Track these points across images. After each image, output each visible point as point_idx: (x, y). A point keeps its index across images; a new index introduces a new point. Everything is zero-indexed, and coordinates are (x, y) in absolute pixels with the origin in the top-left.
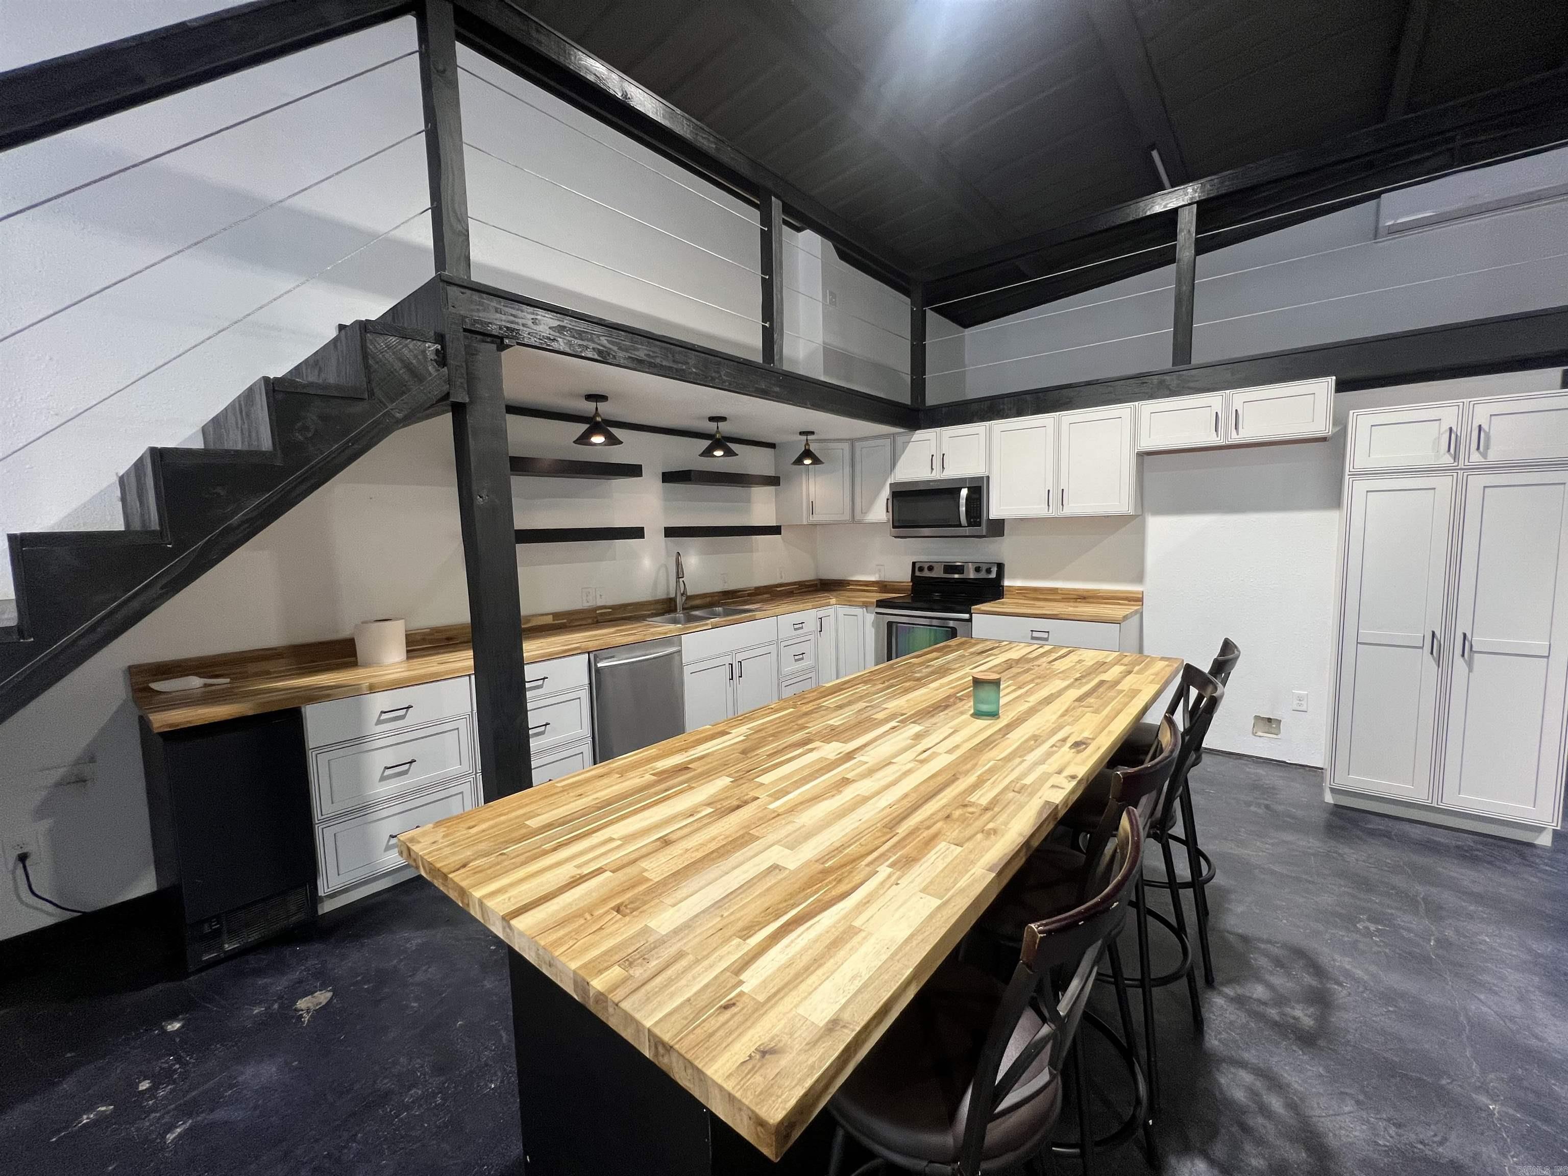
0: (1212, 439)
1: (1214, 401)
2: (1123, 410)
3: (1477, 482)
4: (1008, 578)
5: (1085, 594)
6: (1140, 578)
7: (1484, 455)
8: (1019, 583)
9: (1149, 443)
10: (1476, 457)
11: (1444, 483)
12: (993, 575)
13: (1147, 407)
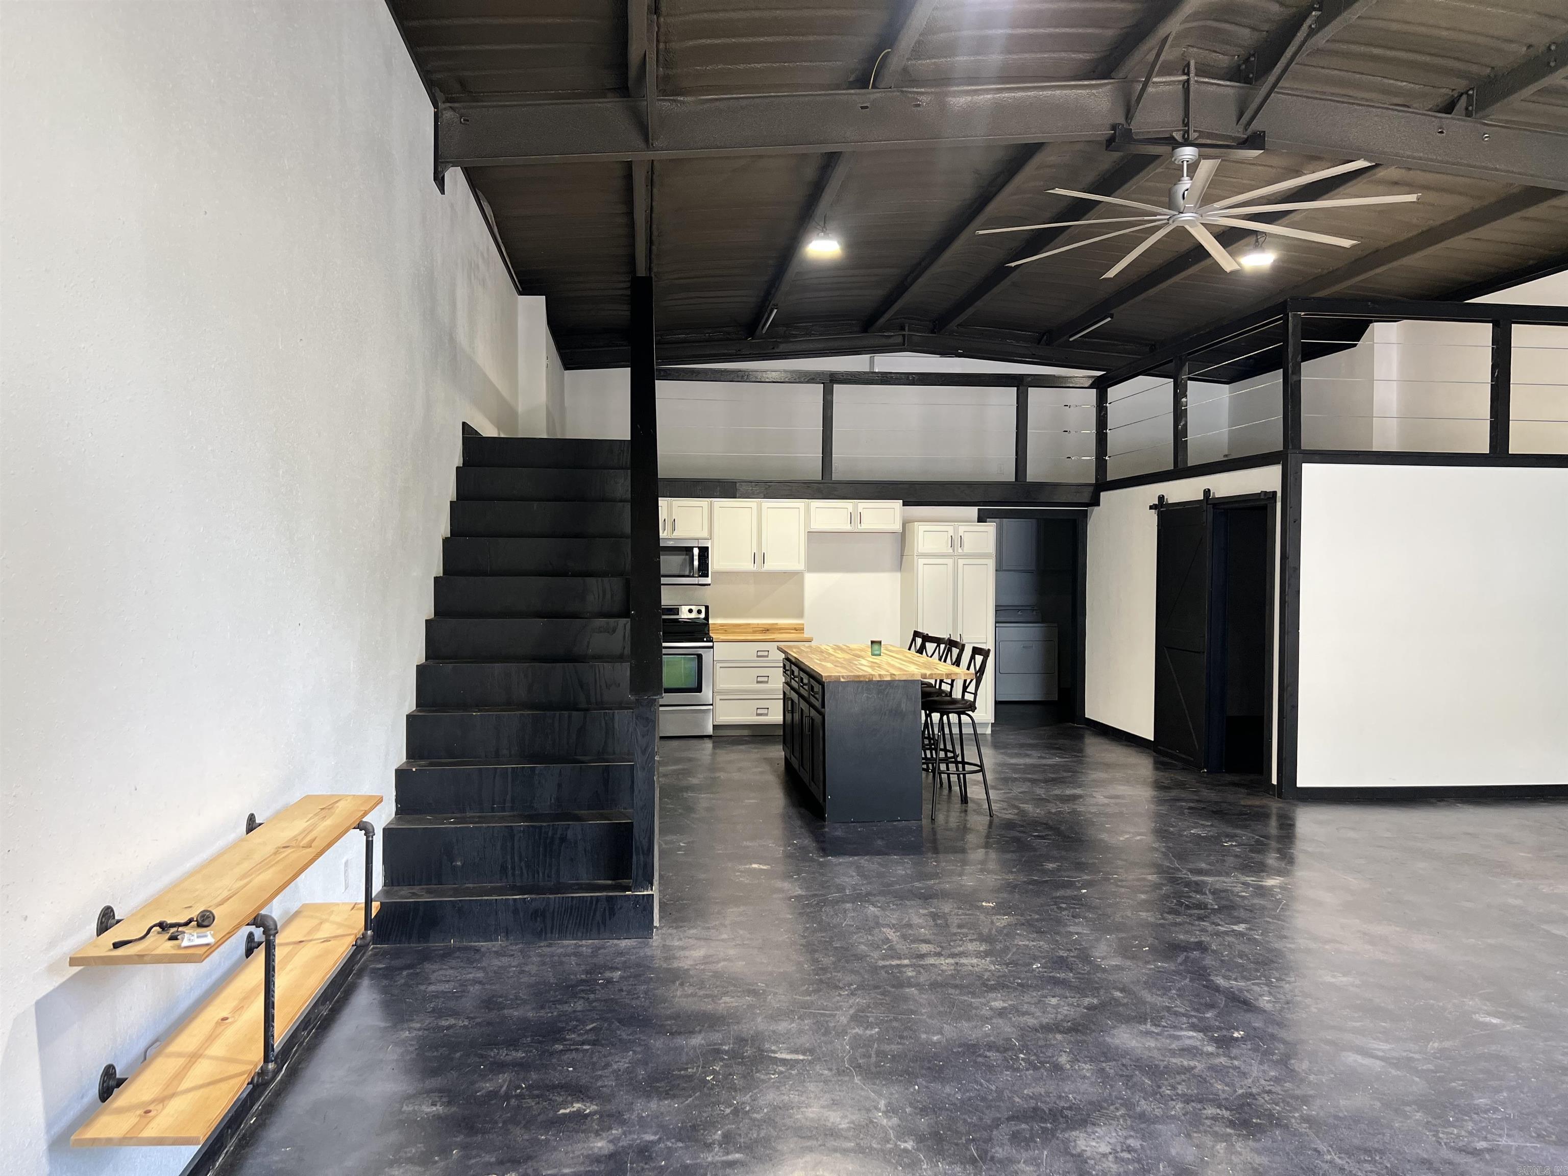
0: (848, 527)
1: (848, 505)
2: (799, 504)
3: (961, 562)
4: (713, 617)
5: (769, 627)
6: (801, 615)
7: (963, 550)
8: (719, 621)
9: (816, 526)
10: (960, 550)
11: (950, 561)
12: (703, 616)
13: (816, 504)
